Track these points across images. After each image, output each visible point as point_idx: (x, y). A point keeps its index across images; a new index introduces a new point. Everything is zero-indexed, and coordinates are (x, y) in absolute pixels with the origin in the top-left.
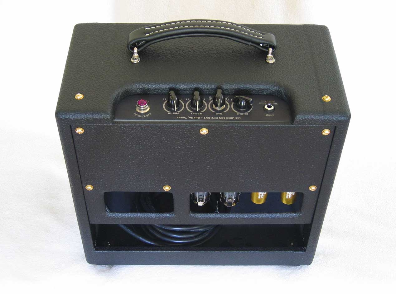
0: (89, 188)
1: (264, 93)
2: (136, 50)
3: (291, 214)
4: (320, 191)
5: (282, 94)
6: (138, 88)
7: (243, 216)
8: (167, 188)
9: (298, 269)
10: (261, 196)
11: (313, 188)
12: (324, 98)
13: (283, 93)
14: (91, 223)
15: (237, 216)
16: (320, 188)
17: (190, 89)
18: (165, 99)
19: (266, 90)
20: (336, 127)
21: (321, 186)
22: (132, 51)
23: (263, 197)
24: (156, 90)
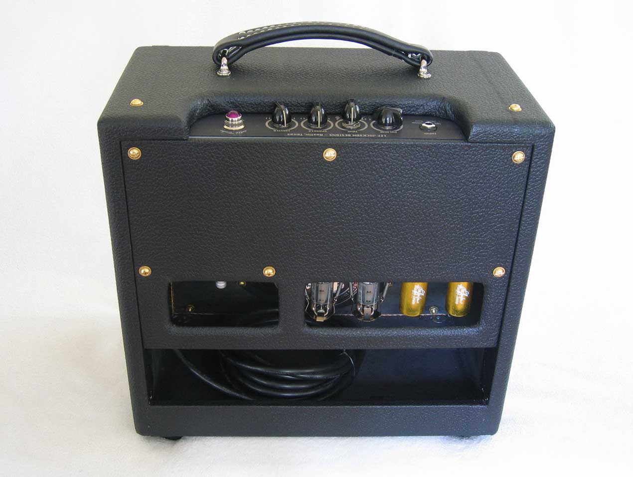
0: (145, 271)
1: (418, 112)
2: (225, 61)
3: (465, 329)
4: (510, 278)
5: (446, 111)
6: (228, 102)
7: (389, 333)
8: (269, 272)
9: (475, 442)
10: (416, 299)
11: (499, 272)
12: (511, 108)
13: (448, 108)
14: (145, 347)
15: (380, 333)
16: (511, 272)
17: (306, 103)
18: (268, 118)
19: (421, 106)
20: (533, 146)
21: (512, 267)
22: (219, 63)
23: (419, 301)
24: (255, 106)
